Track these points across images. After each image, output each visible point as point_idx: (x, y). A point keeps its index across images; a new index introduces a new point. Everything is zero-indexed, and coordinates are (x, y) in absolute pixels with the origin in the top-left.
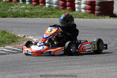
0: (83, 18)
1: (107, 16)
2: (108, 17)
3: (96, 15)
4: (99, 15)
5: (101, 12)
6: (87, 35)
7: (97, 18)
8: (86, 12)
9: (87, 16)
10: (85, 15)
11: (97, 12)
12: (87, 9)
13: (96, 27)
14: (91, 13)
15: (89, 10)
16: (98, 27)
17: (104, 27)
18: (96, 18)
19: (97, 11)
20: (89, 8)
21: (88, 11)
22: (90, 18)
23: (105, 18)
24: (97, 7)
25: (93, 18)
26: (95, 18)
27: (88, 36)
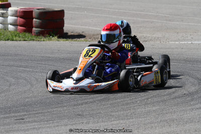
0: (13, 40)
1: (53, 36)
2: (56, 37)
3: (35, 35)
4: (39, 35)
5: (43, 30)
6: (28, 69)
7: (36, 41)
8: (16, 30)
9: (19, 37)
10: (16, 36)
11: (37, 29)
12: (17, 25)
13: (39, 55)
14: (25, 31)
15: (21, 26)
16: (42, 55)
17: (53, 56)
18: (35, 39)
19: (36, 27)
20: (22, 23)
21: (19, 27)
22: (24, 40)
23: (51, 40)
24: (36, 21)
25: (30, 40)
26: (33, 40)
27: (29, 71)
